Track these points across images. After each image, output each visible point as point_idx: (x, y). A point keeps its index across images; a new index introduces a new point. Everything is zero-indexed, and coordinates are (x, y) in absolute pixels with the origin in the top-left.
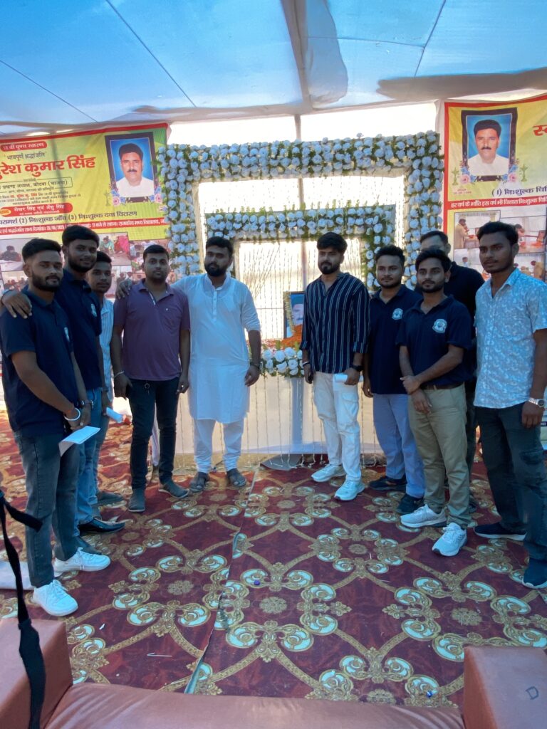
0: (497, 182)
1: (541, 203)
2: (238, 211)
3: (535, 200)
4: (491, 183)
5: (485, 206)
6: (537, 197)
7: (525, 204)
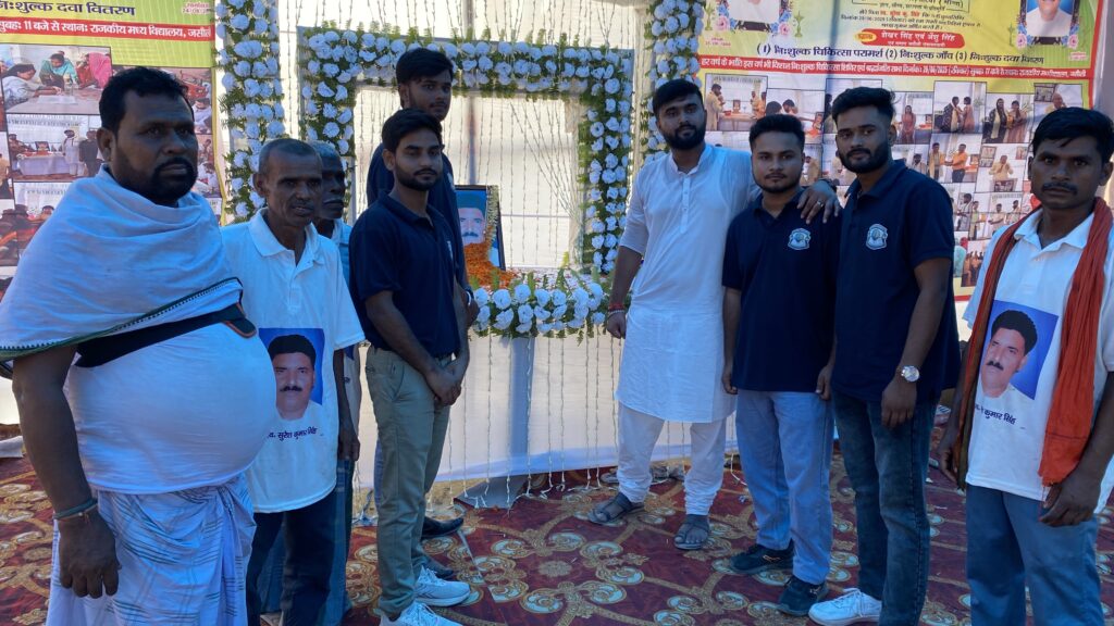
0: (765, 33)
1: (820, 72)
2: (366, 29)
3: (811, 67)
4: (756, 33)
5: (748, 69)
6: (815, 62)
7: (800, 71)
